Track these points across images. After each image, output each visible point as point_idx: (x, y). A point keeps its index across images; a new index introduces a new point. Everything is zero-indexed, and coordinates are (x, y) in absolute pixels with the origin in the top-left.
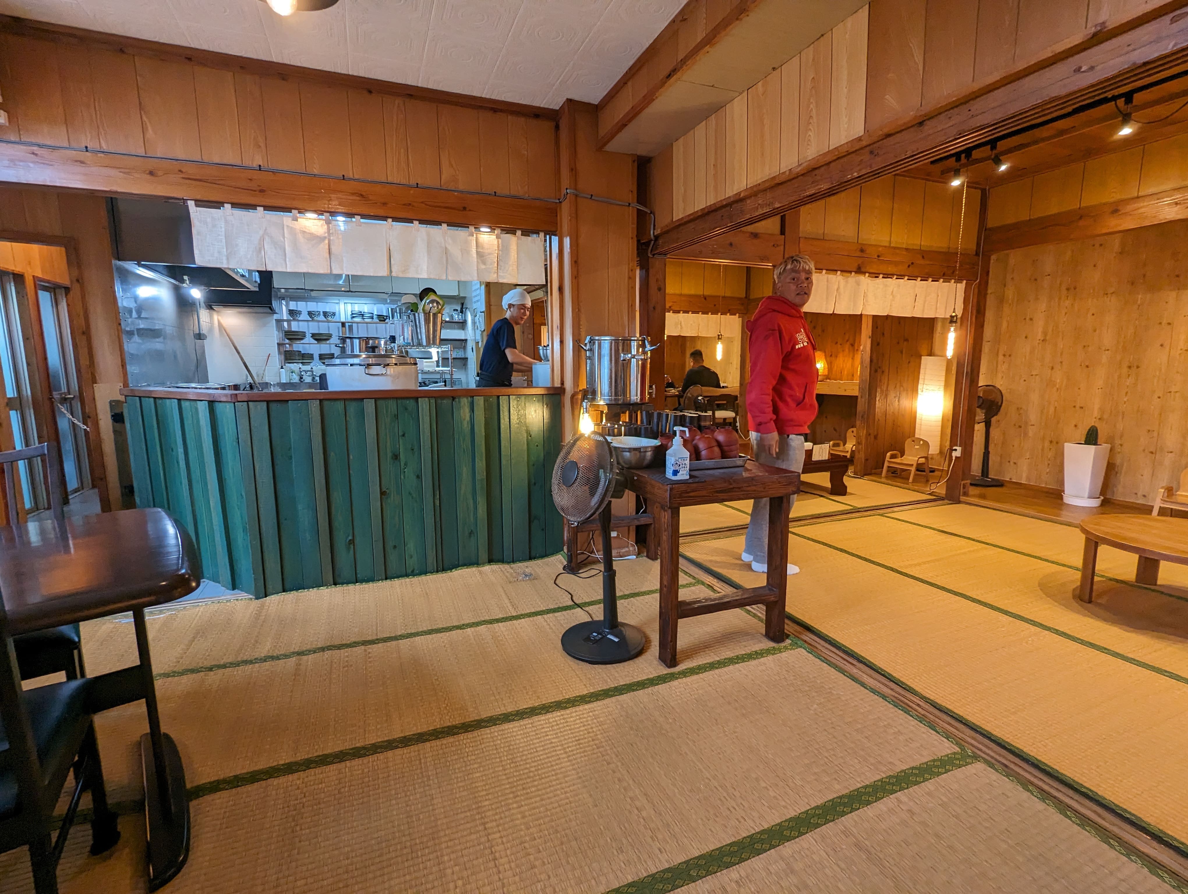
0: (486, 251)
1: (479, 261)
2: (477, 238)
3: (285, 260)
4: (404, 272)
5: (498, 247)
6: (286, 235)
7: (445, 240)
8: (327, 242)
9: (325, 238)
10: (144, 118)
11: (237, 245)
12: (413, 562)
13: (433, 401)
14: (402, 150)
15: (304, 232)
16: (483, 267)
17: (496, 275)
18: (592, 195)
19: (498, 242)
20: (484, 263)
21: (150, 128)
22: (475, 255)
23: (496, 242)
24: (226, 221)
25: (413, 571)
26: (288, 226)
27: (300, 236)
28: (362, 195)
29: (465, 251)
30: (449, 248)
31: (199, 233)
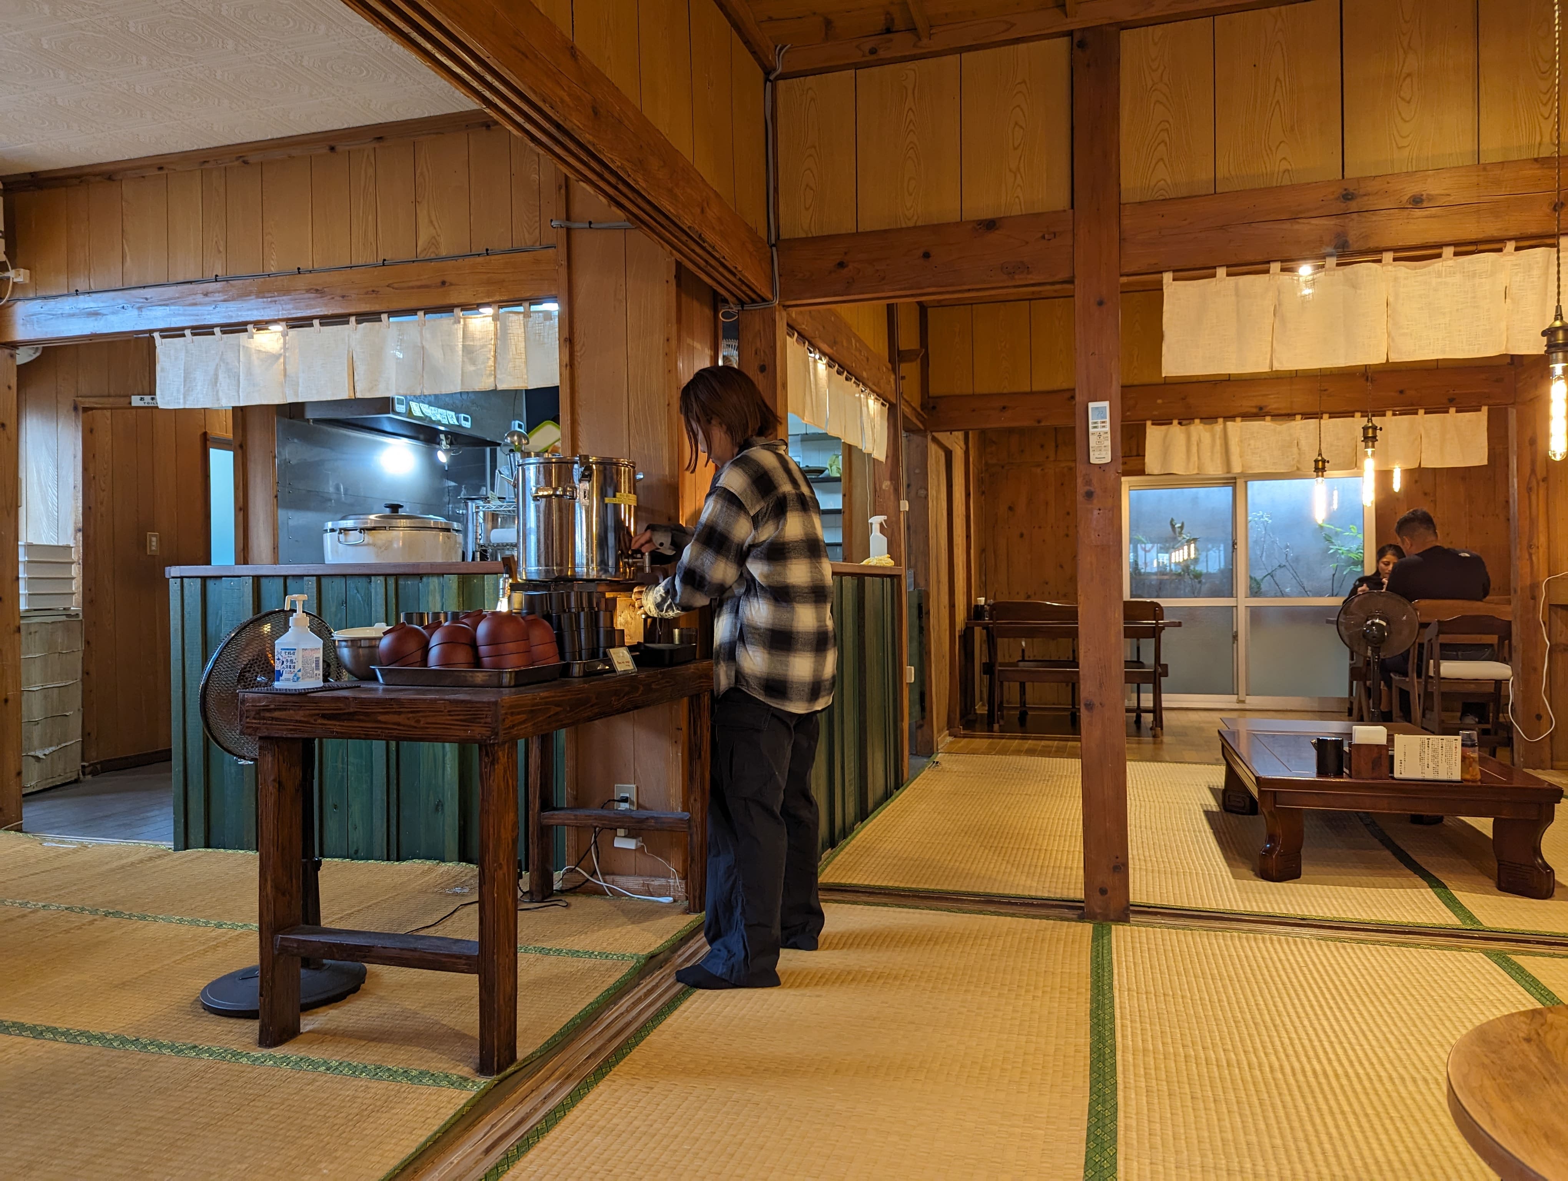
0: (477, 343)
1: (466, 360)
2: (465, 324)
3: (238, 391)
4: (370, 390)
5: (496, 334)
6: (241, 359)
7: (421, 335)
8: (282, 360)
9: (281, 355)
10: (126, 247)
11: (195, 379)
12: (357, 836)
13: (391, 581)
14: (370, 217)
15: (259, 351)
16: (472, 368)
17: (492, 379)
18: (590, 223)
19: (496, 326)
20: (473, 362)
21: (128, 258)
22: (460, 353)
23: (492, 328)
24: (187, 351)
25: (356, 852)
26: (244, 347)
27: (254, 357)
28: (317, 290)
29: (447, 348)
30: (427, 346)
31: (163, 370)
